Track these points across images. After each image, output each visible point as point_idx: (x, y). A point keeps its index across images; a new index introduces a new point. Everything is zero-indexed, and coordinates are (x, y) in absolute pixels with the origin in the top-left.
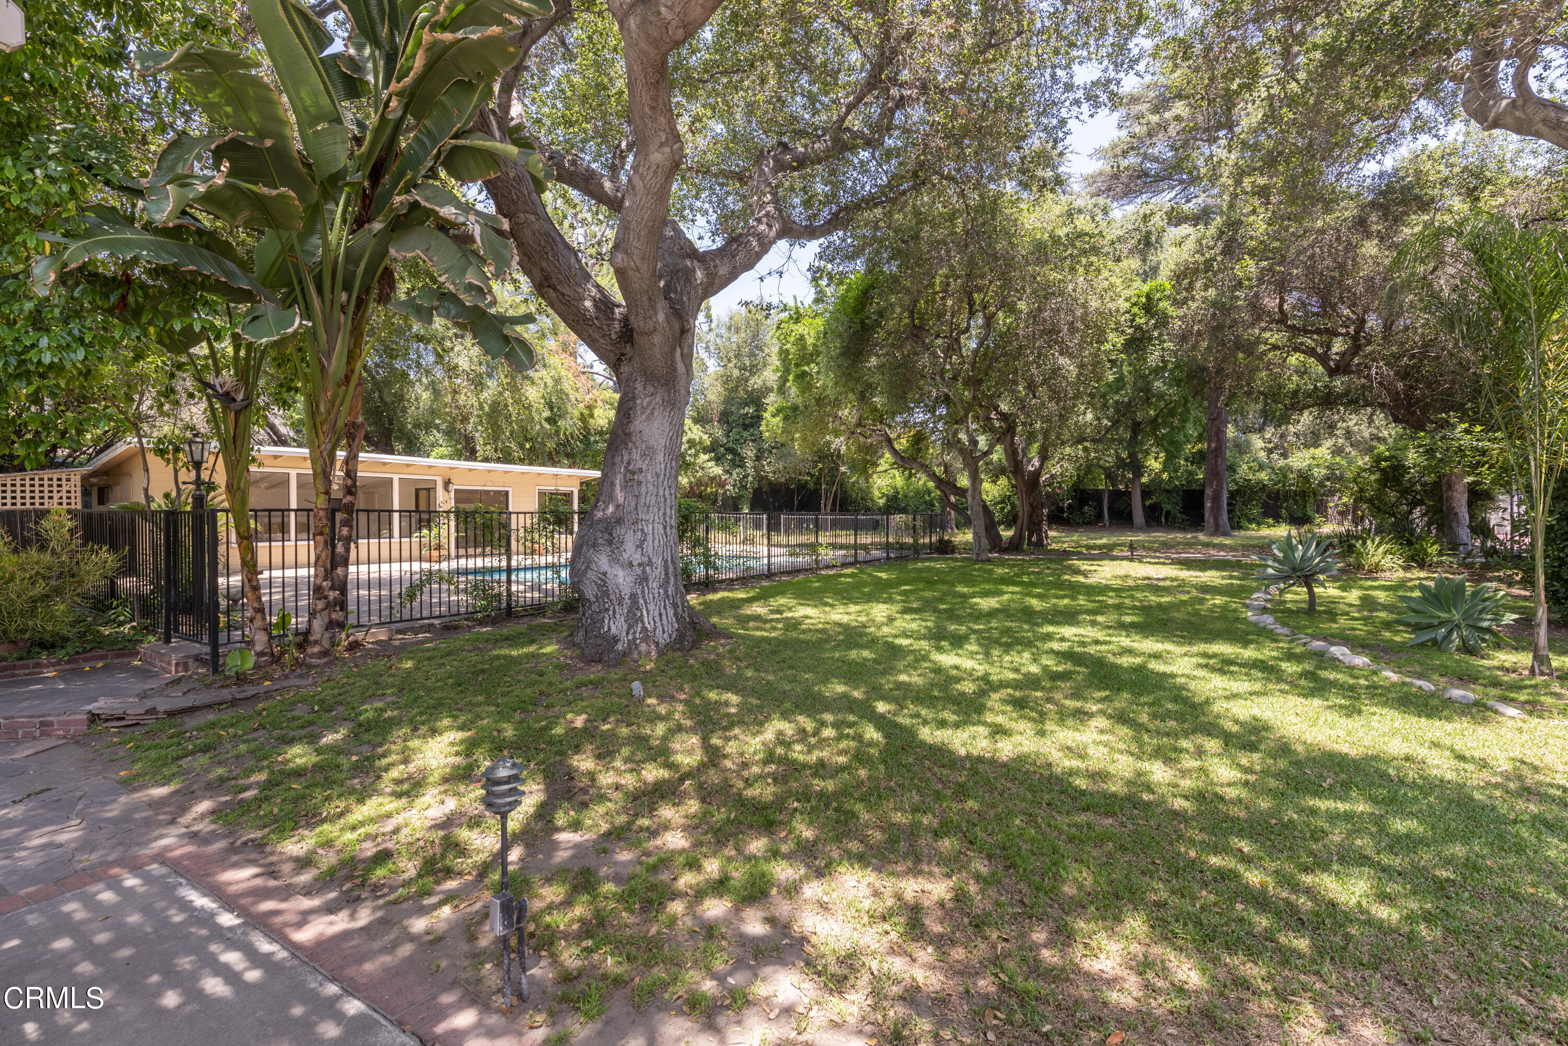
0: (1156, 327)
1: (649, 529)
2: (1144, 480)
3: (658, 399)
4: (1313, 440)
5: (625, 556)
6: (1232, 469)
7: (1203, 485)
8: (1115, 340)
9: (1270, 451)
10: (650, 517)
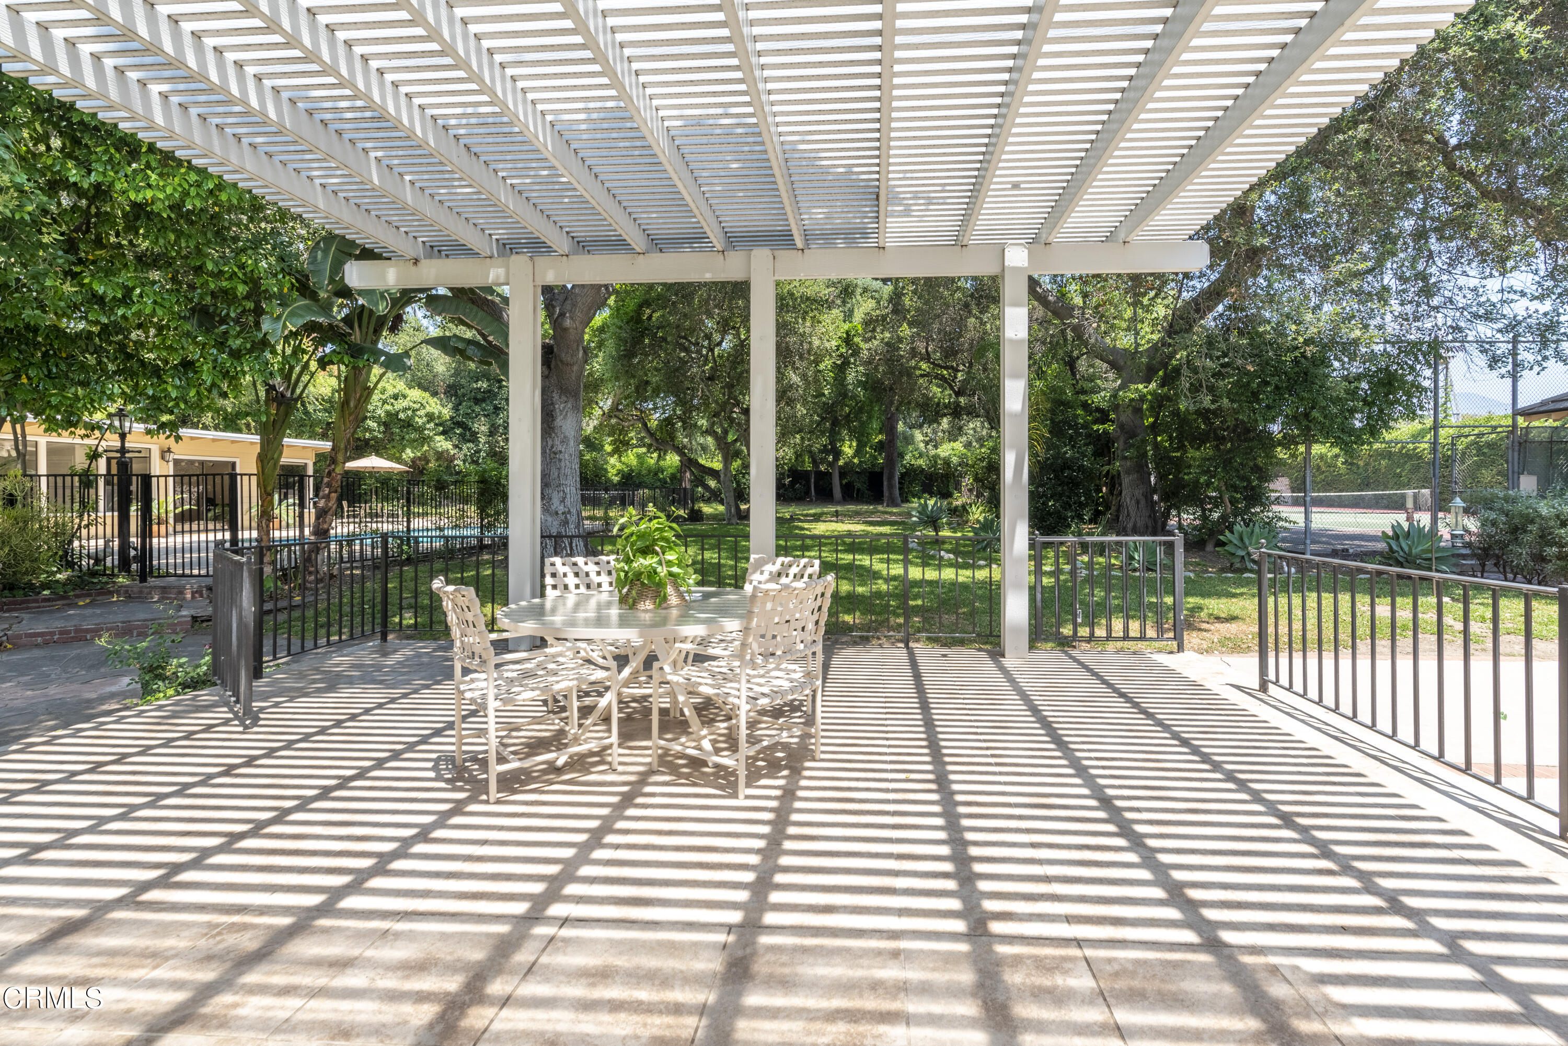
0: (852, 355)
1: (567, 490)
2: (841, 463)
3: (569, 405)
4: (953, 438)
5: (553, 507)
6: (902, 456)
7: (882, 468)
8: (826, 364)
9: (927, 443)
10: (568, 482)
